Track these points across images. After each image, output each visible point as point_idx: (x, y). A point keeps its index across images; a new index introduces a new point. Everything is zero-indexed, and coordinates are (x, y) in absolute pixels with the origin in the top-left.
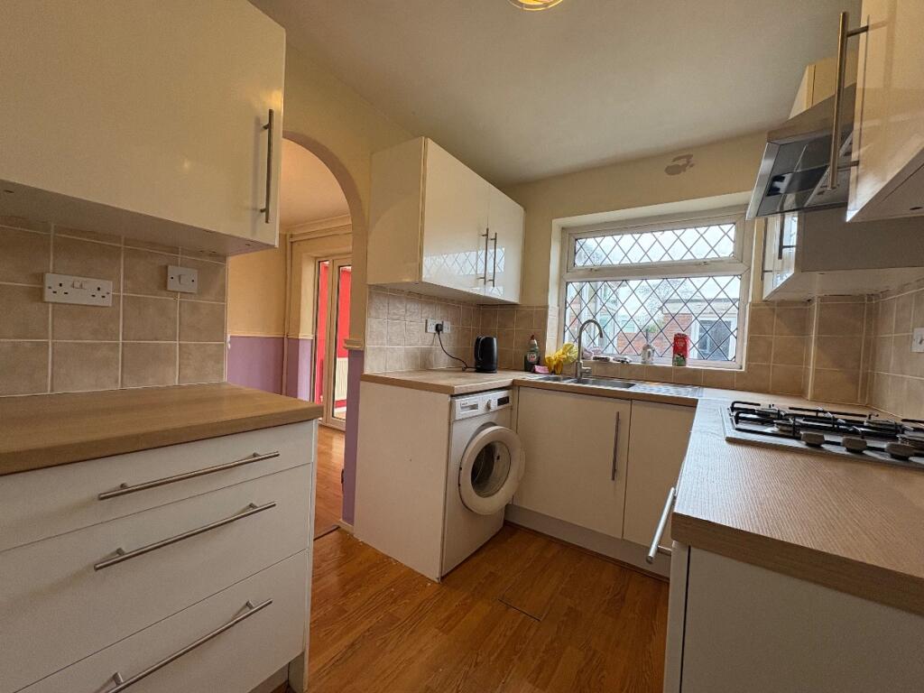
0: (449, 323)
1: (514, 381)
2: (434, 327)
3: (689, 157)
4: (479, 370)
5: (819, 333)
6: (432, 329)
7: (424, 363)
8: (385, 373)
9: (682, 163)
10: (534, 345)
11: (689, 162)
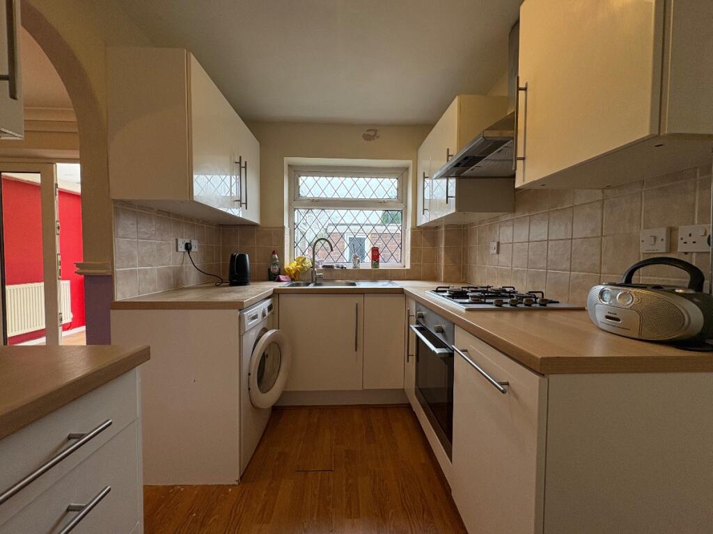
0: (197, 241)
1: (274, 290)
2: (183, 246)
3: (376, 131)
4: (233, 284)
5: (446, 244)
6: (182, 248)
7: (177, 283)
8: (139, 298)
9: (372, 133)
10: (275, 259)
11: (376, 134)
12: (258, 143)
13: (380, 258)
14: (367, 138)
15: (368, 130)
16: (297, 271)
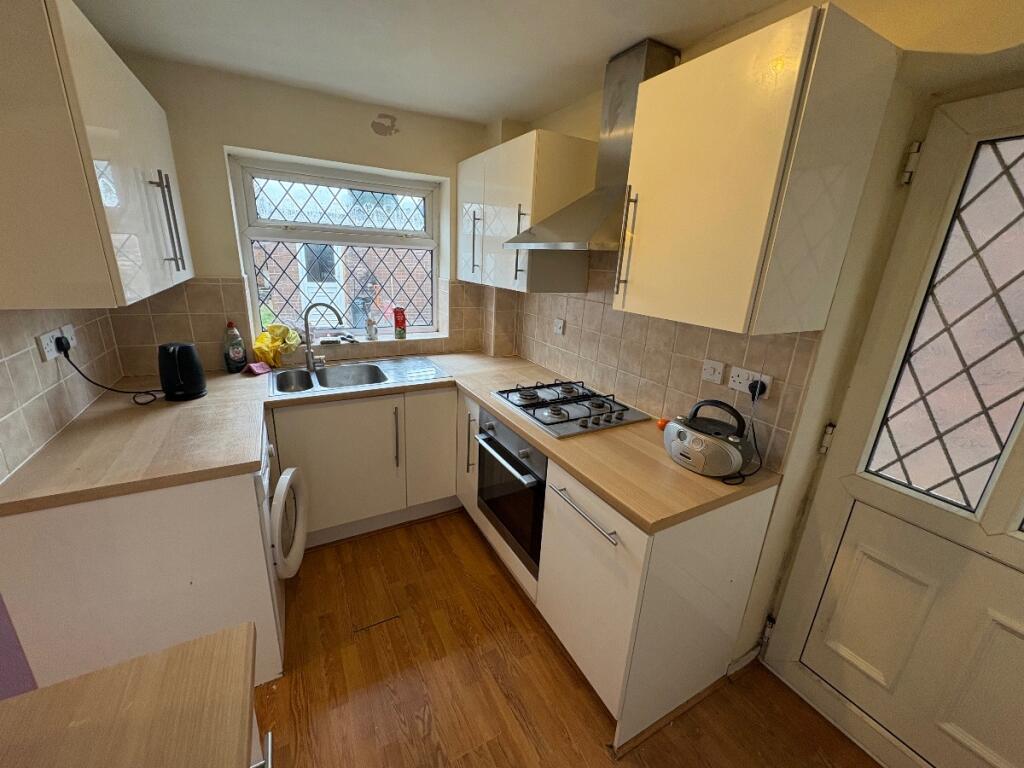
0: (71, 326)
1: (265, 405)
2: (52, 346)
3: (393, 119)
5: (497, 309)
6: (52, 352)
9: (387, 122)
10: (235, 336)
11: (393, 126)
12: (163, 112)
13: (407, 324)
14: (379, 129)
15: (381, 116)
16: (276, 353)
